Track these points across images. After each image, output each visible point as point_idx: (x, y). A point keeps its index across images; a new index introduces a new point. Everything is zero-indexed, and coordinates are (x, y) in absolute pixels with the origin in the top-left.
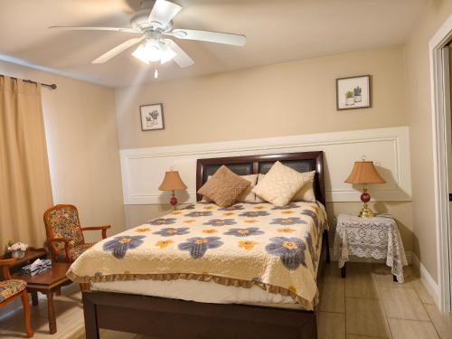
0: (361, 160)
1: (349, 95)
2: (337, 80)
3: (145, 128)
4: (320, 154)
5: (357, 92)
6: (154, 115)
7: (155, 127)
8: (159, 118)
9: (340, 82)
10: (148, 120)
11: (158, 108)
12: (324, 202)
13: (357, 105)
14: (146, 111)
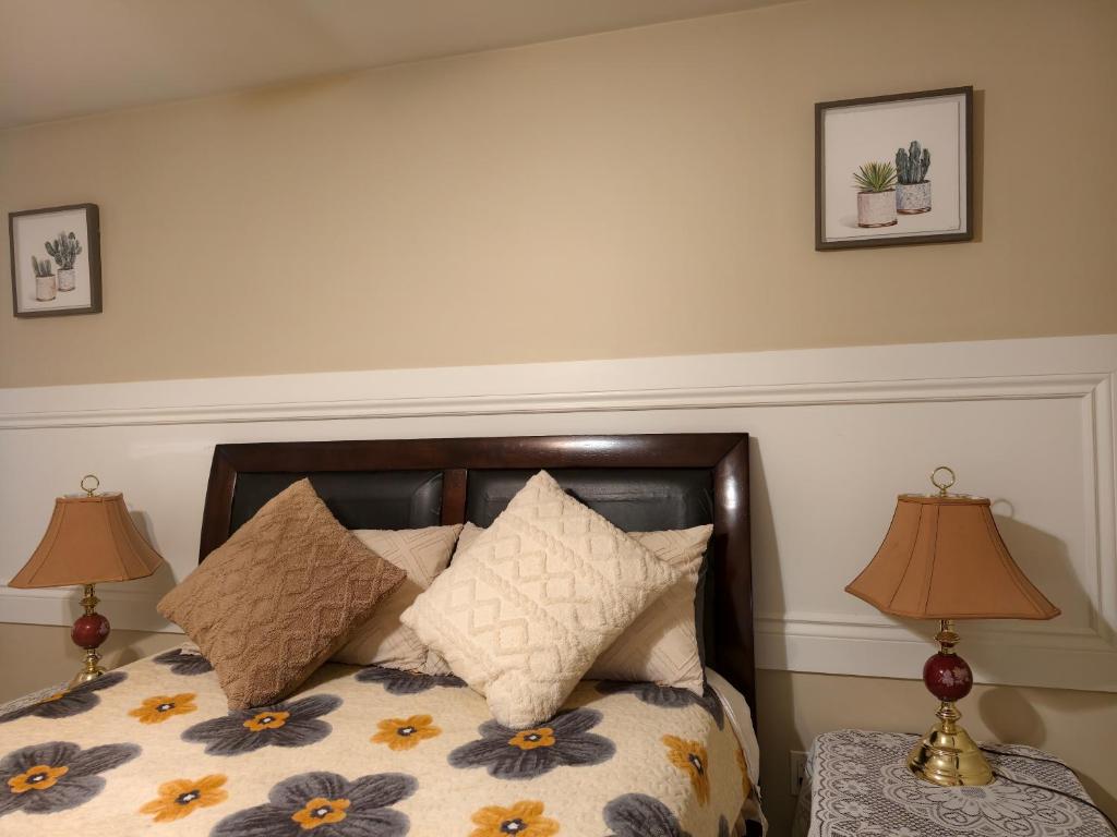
0: (930, 491)
1: (874, 181)
2: (821, 109)
3: (27, 305)
4: (738, 446)
5: (912, 166)
6: (63, 252)
7: (64, 301)
8: (82, 262)
9: (832, 119)
10: (42, 271)
11: (77, 224)
12: (746, 683)
13: (909, 226)
14: (35, 237)
